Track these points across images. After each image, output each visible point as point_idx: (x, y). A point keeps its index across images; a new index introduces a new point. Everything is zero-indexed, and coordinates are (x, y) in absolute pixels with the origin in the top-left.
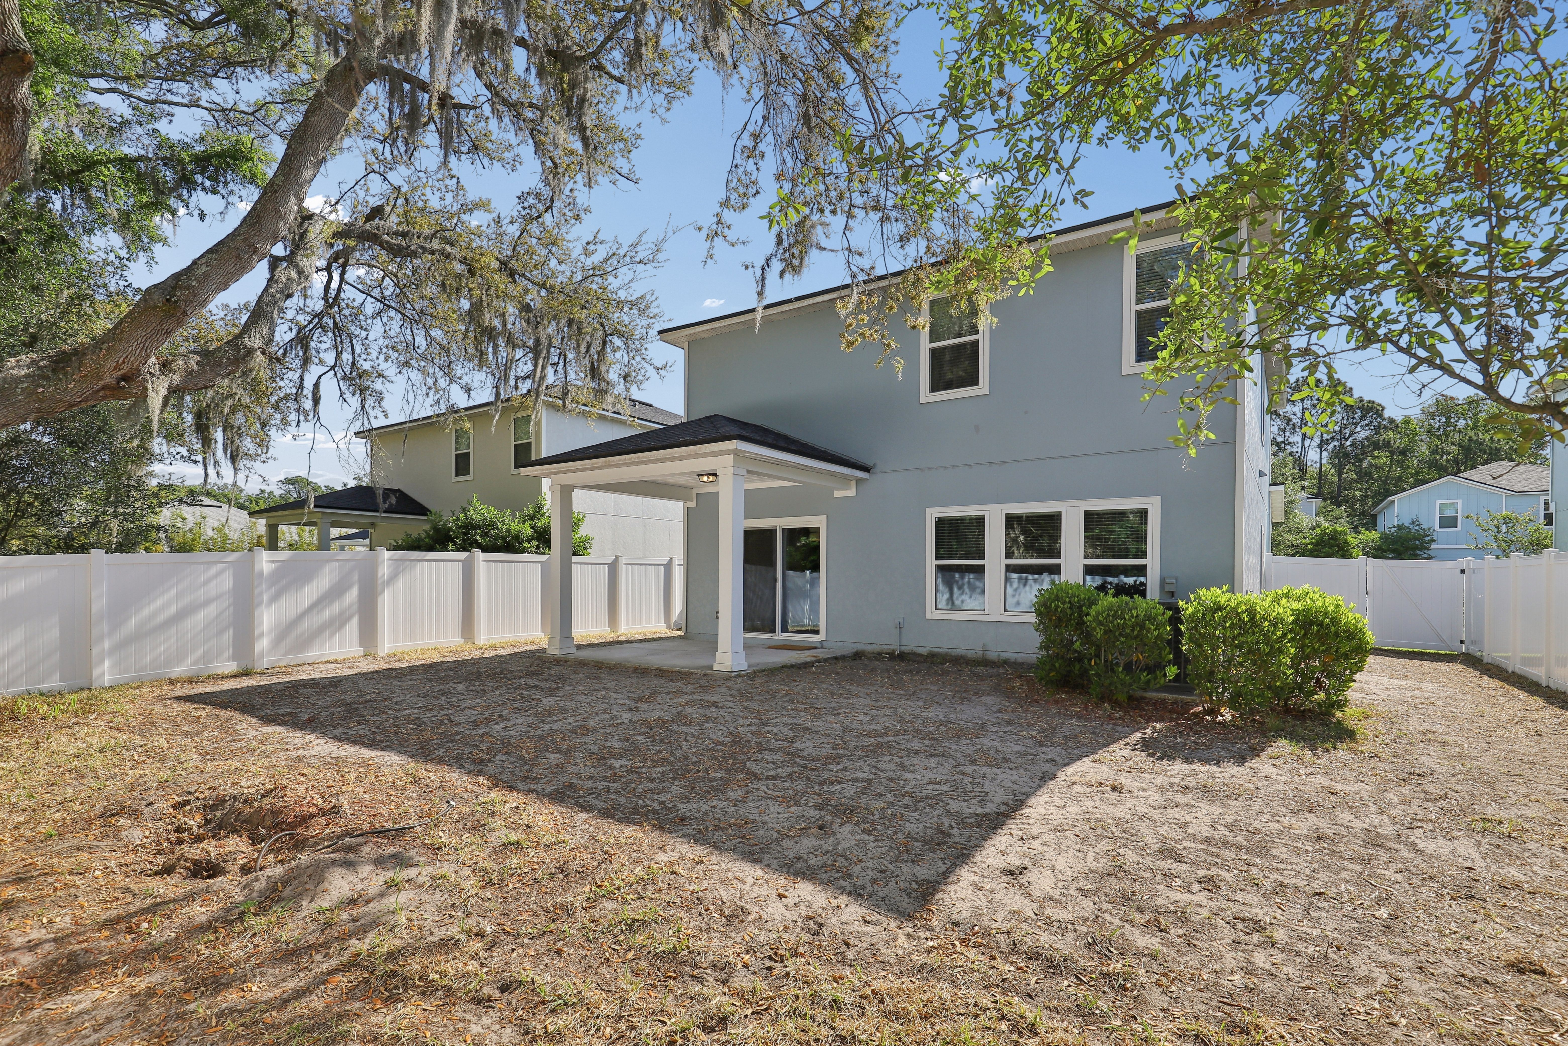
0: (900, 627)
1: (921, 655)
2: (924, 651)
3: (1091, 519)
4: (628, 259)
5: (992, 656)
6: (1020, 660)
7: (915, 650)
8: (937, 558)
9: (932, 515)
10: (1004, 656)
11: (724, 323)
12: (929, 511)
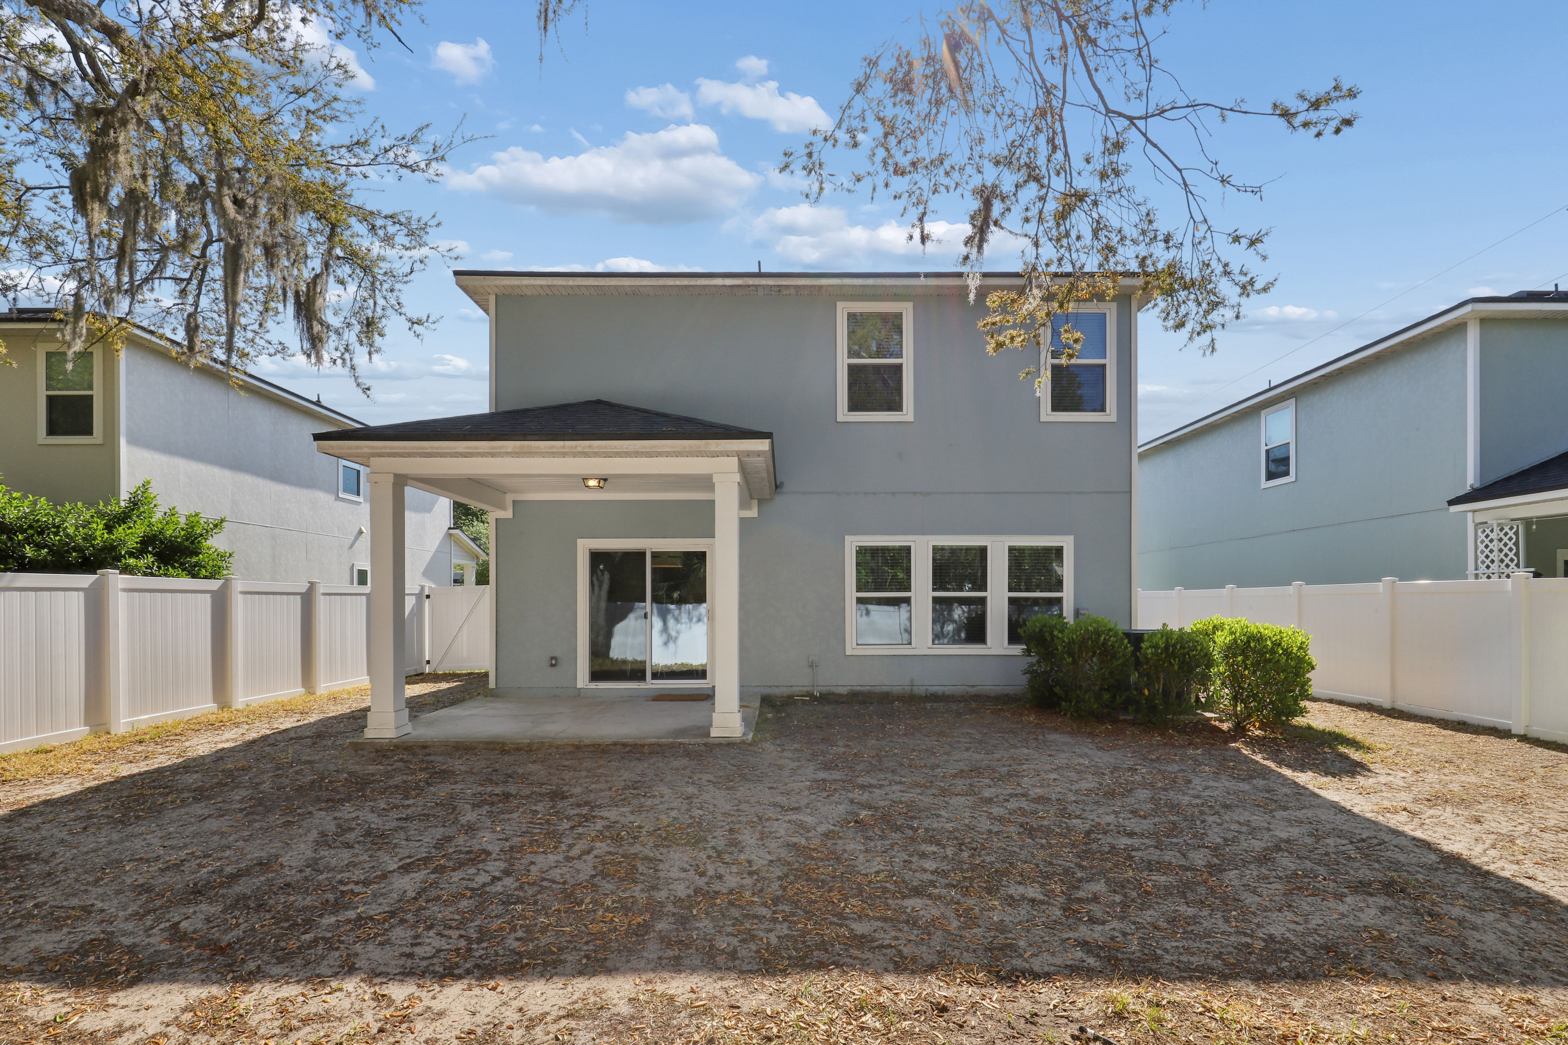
0: (812, 666)
1: (840, 695)
2: (843, 691)
3: (1016, 555)
4: (391, 155)
5: (920, 691)
6: (947, 693)
7: (833, 689)
8: (859, 590)
9: (852, 543)
10: (933, 689)
11: (571, 282)
12: (848, 539)
